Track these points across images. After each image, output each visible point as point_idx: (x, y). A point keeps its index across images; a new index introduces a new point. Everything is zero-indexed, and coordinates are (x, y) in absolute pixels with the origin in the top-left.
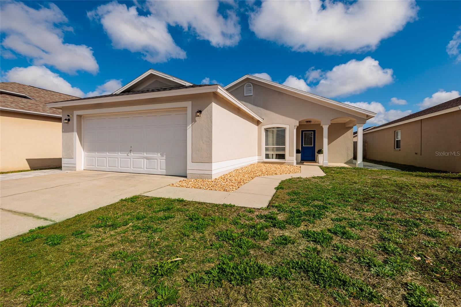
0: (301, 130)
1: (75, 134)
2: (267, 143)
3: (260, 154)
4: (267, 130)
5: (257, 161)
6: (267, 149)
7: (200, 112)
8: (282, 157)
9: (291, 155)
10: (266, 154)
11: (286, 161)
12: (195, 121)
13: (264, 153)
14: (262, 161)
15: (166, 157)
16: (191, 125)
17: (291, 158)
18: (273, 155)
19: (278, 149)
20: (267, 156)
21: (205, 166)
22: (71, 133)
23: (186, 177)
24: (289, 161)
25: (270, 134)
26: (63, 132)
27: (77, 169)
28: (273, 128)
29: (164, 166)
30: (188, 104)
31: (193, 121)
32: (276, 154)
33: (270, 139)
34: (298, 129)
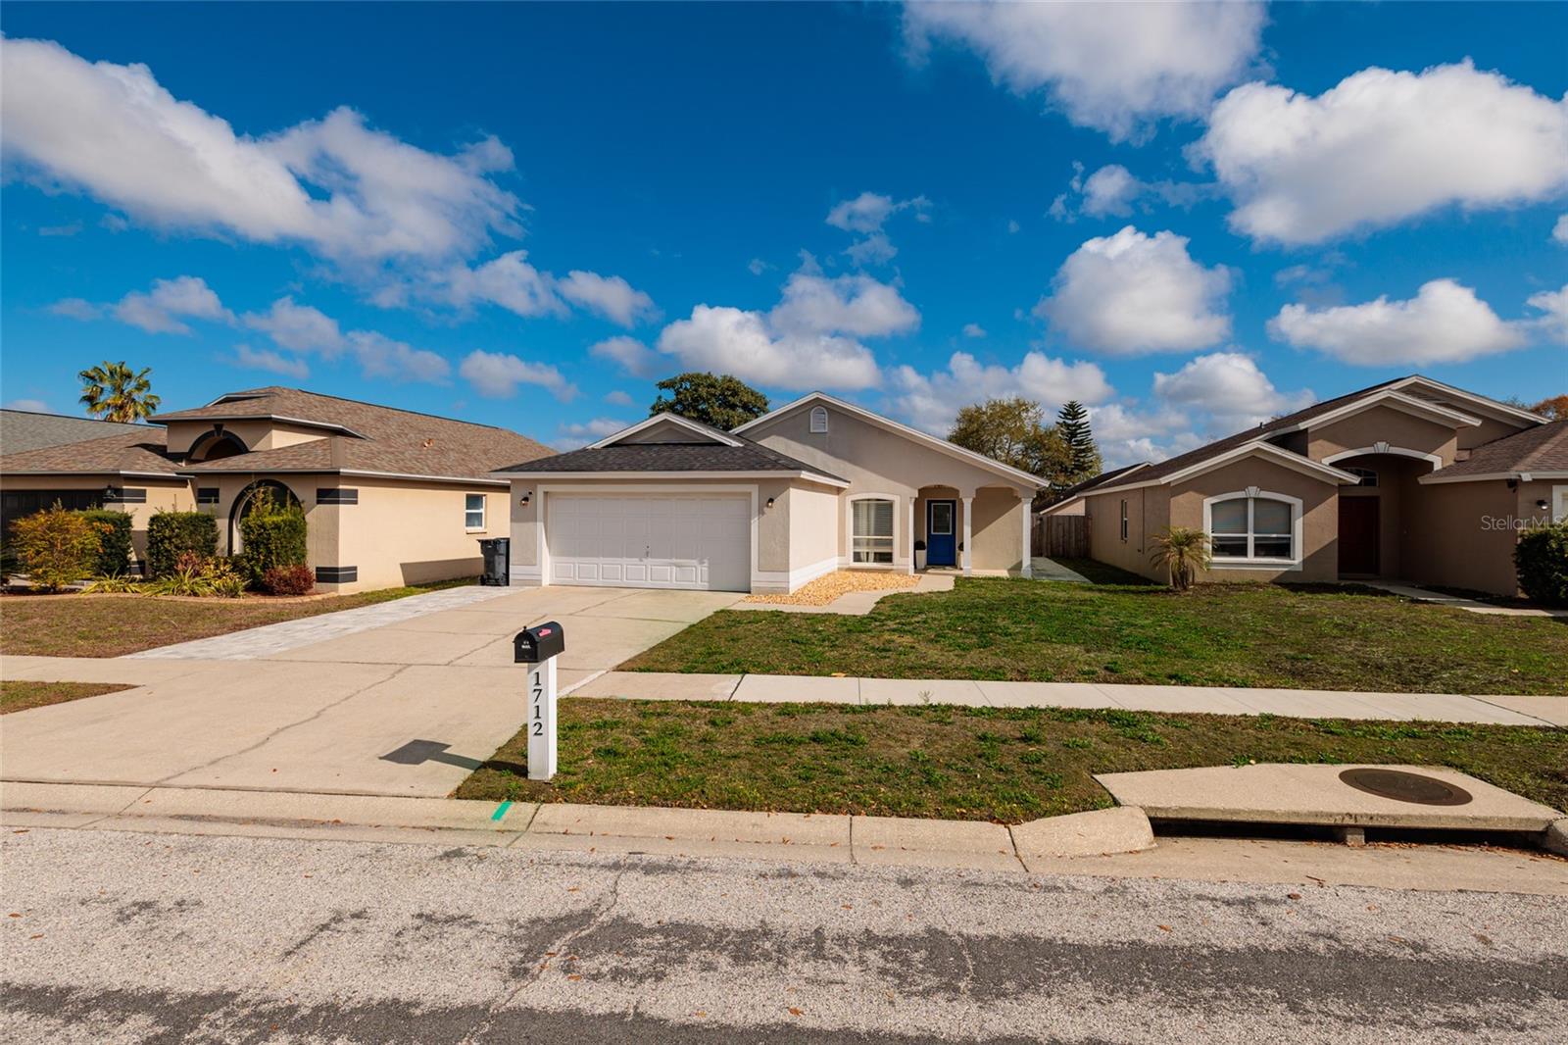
0: (926, 500)
1: (540, 525)
2: (856, 532)
3: (842, 553)
4: (856, 504)
5: (836, 567)
6: (856, 543)
7: (771, 500)
8: (886, 557)
9: (904, 555)
10: (855, 553)
11: (894, 567)
12: (763, 513)
13: (850, 550)
14: (847, 566)
15: (710, 564)
16: (756, 519)
17: (903, 560)
18: (868, 553)
19: (877, 543)
20: (857, 557)
21: (779, 576)
22: (531, 524)
23: (749, 592)
24: (900, 567)
25: (863, 512)
26: (512, 520)
27: (543, 584)
28: (869, 500)
29: (706, 578)
30: (754, 489)
31: (761, 512)
32: (875, 553)
33: (863, 523)
34: (917, 503)
